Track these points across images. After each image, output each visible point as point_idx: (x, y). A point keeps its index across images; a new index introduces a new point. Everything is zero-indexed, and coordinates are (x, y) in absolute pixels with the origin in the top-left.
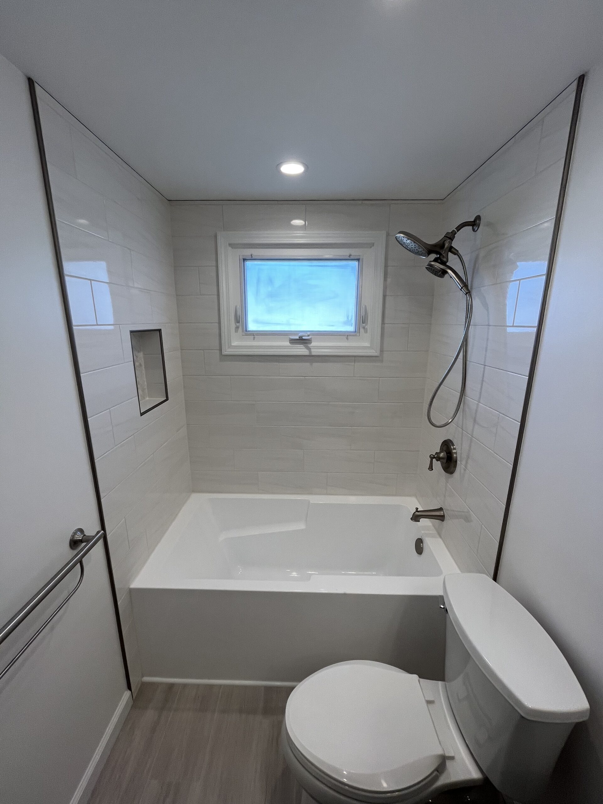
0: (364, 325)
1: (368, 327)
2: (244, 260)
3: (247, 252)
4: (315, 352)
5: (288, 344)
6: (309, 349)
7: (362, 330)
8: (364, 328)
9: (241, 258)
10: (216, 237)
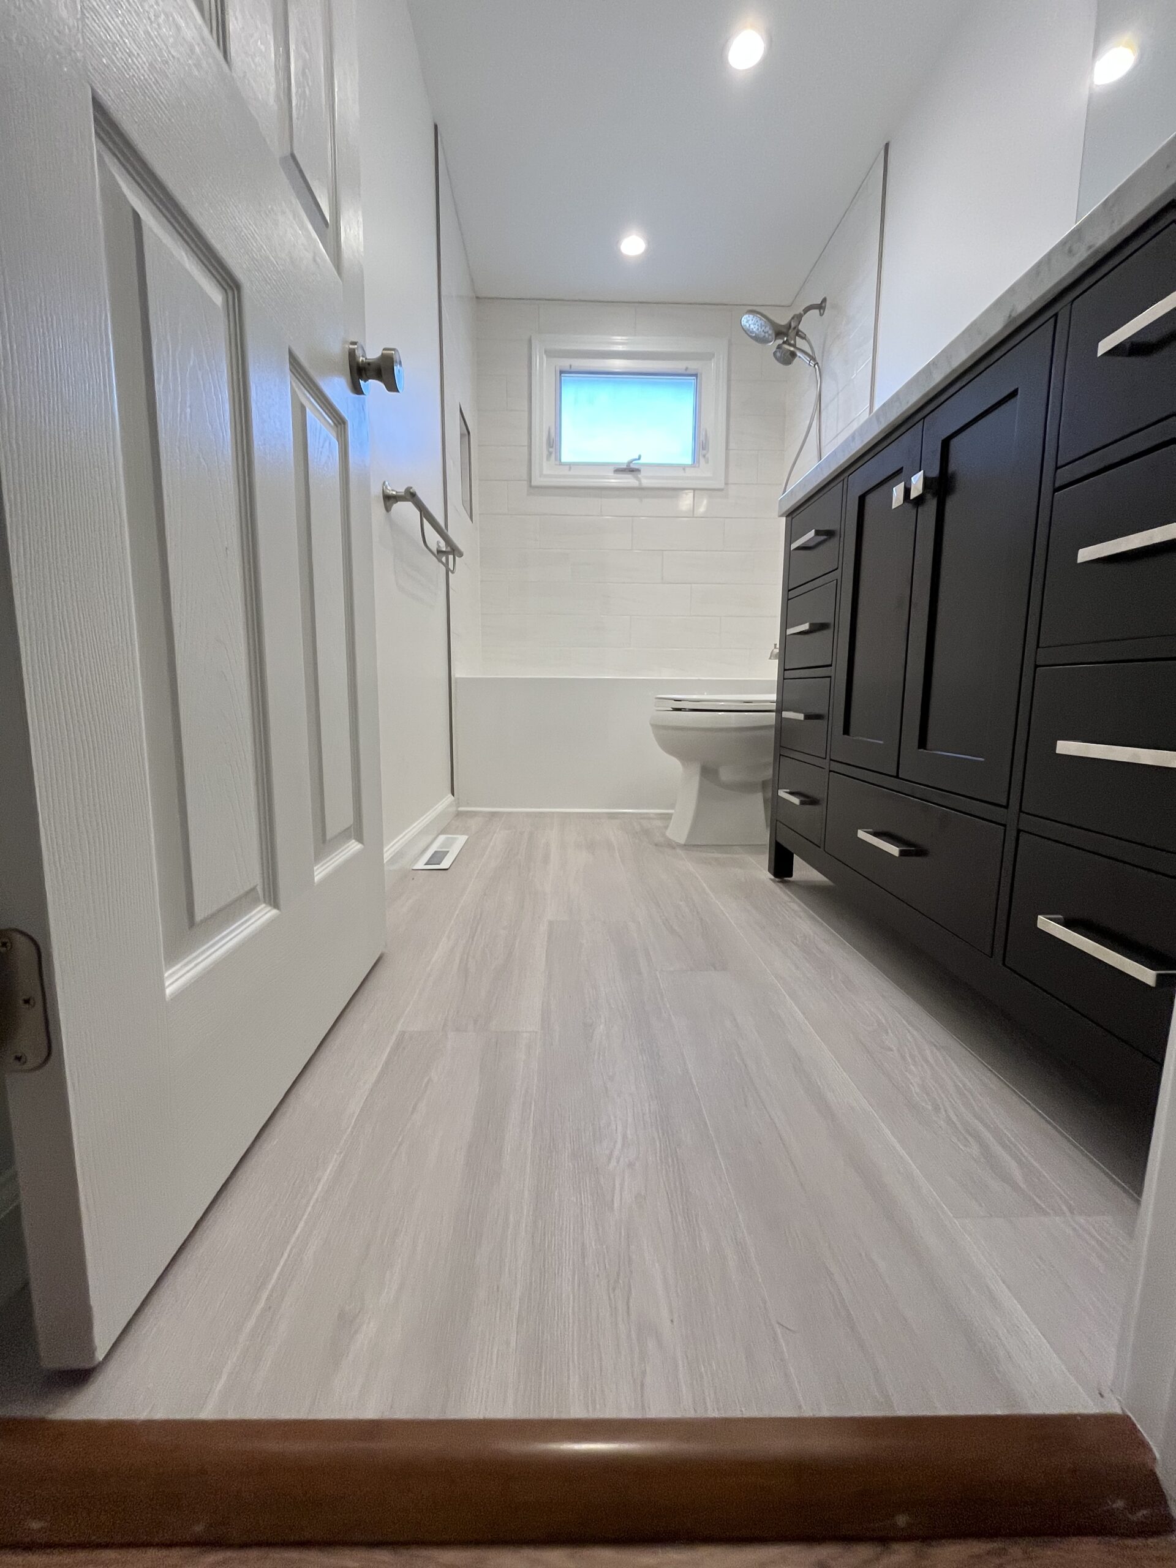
0: (704, 452)
1: (709, 455)
2: (561, 372)
3: (565, 363)
4: (646, 482)
5: (611, 474)
6: (638, 479)
7: (702, 460)
8: (704, 456)
9: (558, 369)
10: (530, 341)
